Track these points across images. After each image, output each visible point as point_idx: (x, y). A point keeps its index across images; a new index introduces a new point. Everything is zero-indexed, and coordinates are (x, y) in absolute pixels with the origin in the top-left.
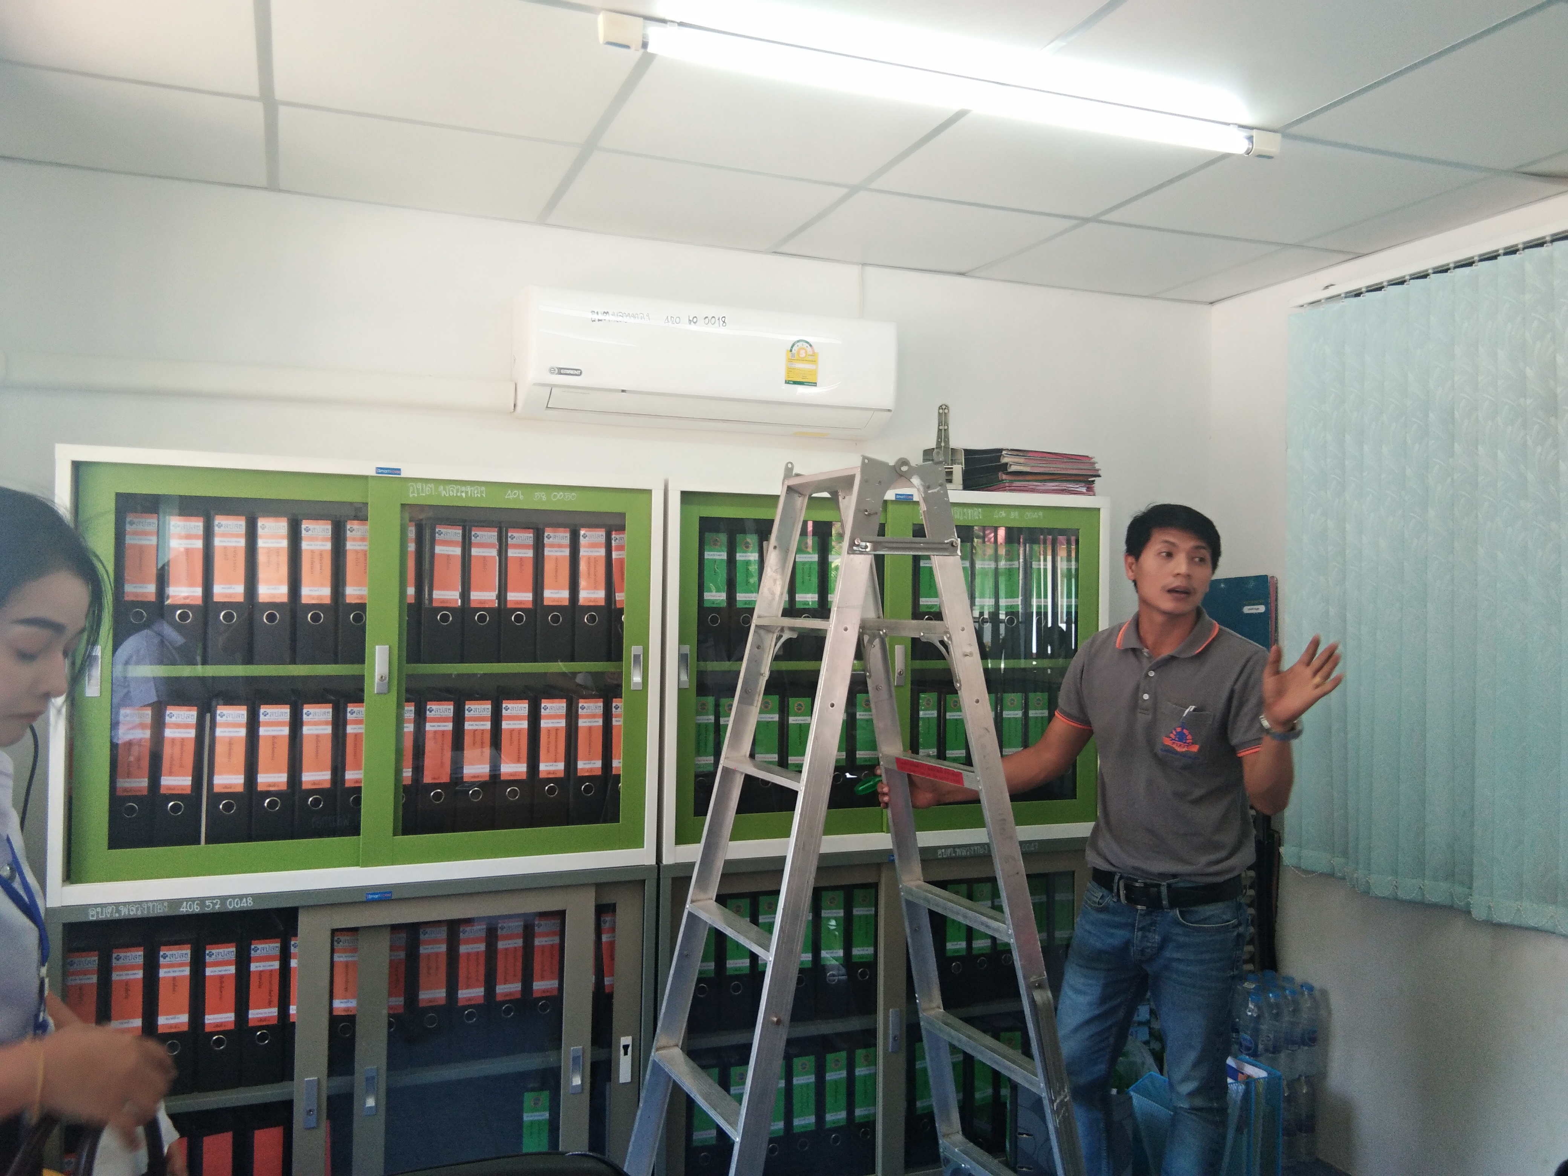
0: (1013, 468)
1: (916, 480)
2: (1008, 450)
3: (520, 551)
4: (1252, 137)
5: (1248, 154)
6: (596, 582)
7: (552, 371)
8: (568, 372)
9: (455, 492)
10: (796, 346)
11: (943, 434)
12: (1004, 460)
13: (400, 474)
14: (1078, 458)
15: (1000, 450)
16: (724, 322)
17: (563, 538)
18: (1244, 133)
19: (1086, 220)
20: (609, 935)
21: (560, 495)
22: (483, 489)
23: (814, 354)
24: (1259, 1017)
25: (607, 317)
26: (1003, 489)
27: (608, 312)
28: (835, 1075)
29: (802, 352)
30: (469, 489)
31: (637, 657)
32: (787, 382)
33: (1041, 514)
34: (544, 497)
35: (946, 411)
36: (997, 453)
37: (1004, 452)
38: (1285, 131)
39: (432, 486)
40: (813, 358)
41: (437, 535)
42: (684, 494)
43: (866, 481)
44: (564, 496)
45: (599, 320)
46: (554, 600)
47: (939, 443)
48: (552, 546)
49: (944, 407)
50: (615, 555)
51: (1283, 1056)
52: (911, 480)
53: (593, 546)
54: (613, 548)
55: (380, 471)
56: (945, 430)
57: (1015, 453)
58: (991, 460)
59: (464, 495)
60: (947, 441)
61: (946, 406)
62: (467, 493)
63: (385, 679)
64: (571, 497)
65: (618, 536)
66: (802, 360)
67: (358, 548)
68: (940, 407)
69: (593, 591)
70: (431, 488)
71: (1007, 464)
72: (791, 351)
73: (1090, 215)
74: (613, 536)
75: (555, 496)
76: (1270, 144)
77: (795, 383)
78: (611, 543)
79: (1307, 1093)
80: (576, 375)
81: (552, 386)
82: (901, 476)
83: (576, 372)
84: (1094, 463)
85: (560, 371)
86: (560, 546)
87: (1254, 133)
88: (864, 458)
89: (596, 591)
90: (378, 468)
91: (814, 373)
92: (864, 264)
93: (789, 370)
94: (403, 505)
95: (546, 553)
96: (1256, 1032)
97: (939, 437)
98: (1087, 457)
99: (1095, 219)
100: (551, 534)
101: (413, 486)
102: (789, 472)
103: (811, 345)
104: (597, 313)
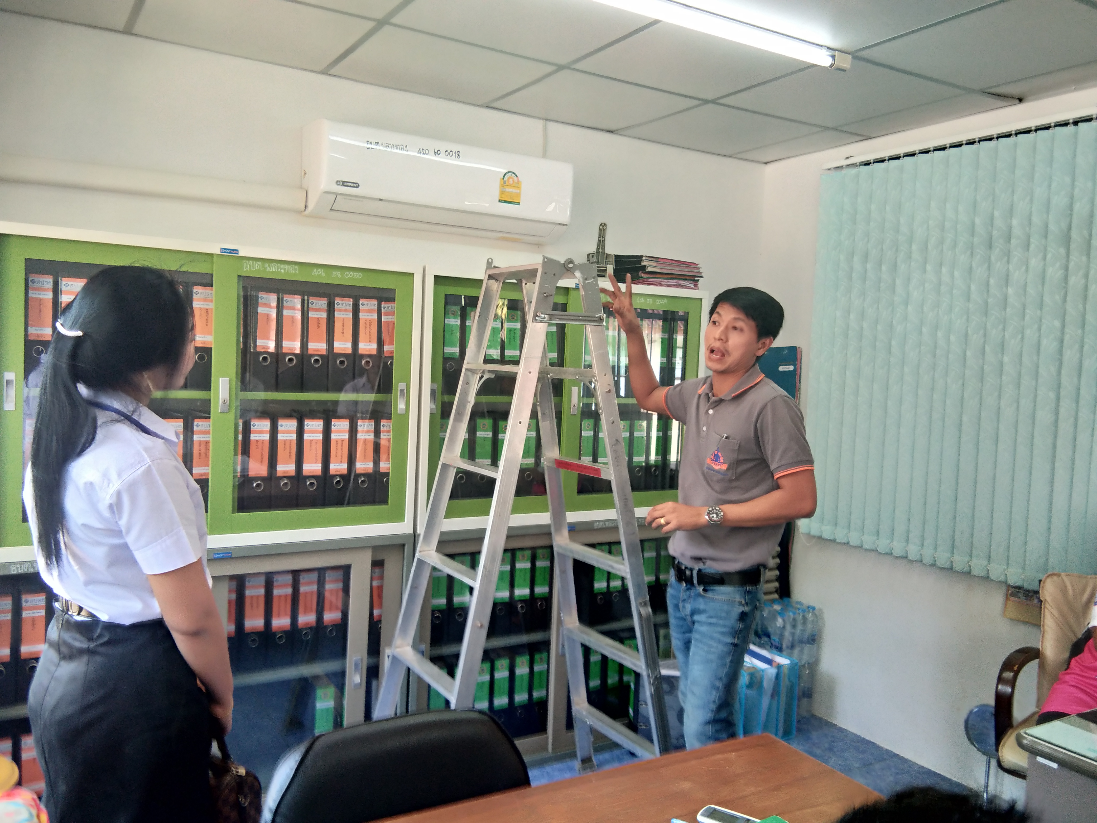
0: (649, 269)
1: (578, 274)
2: (646, 256)
3: (318, 313)
4: (835, 56)
5: (831, 67)
6: (370, 338)
7: (337, 183)
8: (349, 184)
9: (277, 268)
10: (507, 175)
11: (601, 243)
12: (644, 263)
13: (237, 254)
14: (689, 264)
15: (642, 256)
16: (459, 155)
17: (348, 305)
18: (830, 53)
19: (706, 102)
20: (379, 581)
21: (350, 274)
22: (297, 267)
23: (518, 182)
24: (784, 627)
25: (378, 147)
26: (642, 283)
27: (378, 143)
28: (522, 670)
29: (511, 180)
30: (286, 267)
31: (402, 391)
32: (500, 201)
33: (666, 301)
34: (339, 275)
35: (605, 227)
36: (639, 258)
37: (644, 258)
38: (856, 55)
39: (260, 263)
40: (517, 185)
41: (260, 299)
42: (436, 277)
43: (546, 273)
44: (353, 276)
45: (372, 148)
46: (341, 349)
47: (598, 249)
48: (340, 310)
49: (603, 225)
50: (384, 319)
51: (796, 651)
52: (575, 274)
53: (370, 311)
54: (383, 314)
55: (224, 251)
56: (603, 241)
57: (651, 259)
58: (635, 263)
59: (283, 271)
60: (603, 248)
61: (605, 224)
62: (285, 269)
63: (227, 402)
64: (358, 276)
65: (386, 305)
66: (510, 186)
67: (202, 306)
68: (601, 224)
69: (368, 344)
70: (259, 265)
71: (645, 266)
72: (503, 179)
73: (710, 97)
74: (383, 305)
75: (347, 275)
76: (846, 62)
77: (506, 202)
78: (381, 310)
79: (809, 673)
80: (354, 187)
81: (337, 194)
82: (568, 271)
83: (355, 185)
84: (699, 268)
85: (344, 184)
86: (346, 311)
87: (836, 53)
88: (544, 257)
89: (371, 344)
90: (222, 249)
91: (518, 195)
92: (547, 120)
93: (502, 192)
94: (239, 276)
95: (336, 315)
96: (781, 636)
97: (598, 245)
98: (695, 263)
99: (713, 102)
100: (340, 302)
101: (246, 263)
102: (489, 264)
103: (517, 176)
104: (371, 143)
